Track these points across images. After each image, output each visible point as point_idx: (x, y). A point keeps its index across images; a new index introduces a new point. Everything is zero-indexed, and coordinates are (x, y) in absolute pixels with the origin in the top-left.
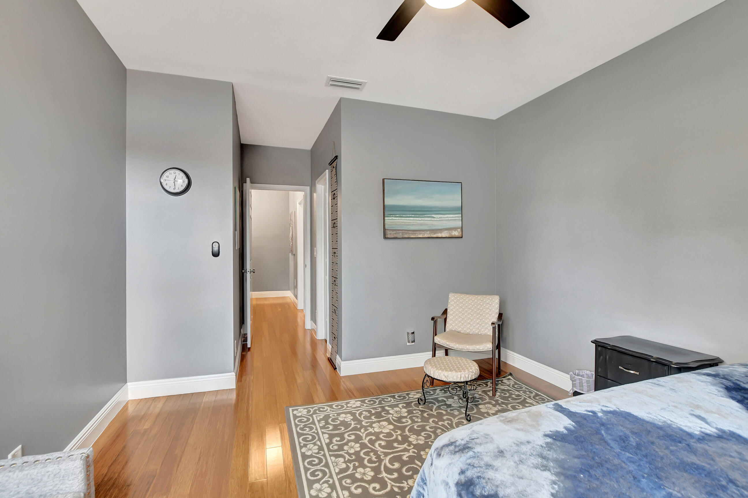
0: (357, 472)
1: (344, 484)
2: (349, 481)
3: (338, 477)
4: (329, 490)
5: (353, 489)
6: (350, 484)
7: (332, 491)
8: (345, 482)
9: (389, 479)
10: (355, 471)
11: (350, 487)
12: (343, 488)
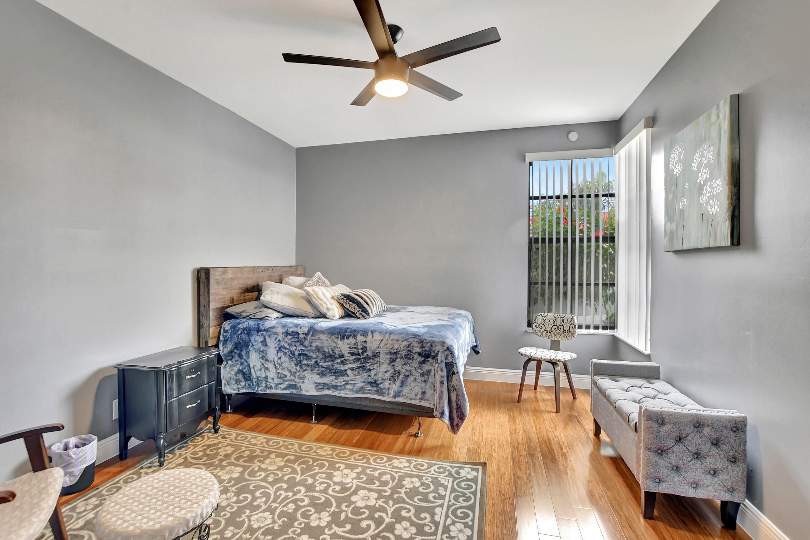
0: (412, 534)
1: (433, 528)
2: (427, 529)
3: (435, 537)
4: (452, 528)
5: (429, 519)
6: (428, 525)
7: (449, 525)
8: (431, 529)
9: (387, 514)
10: (413, 536)
11: (430, 522)
12: (437, 524)
